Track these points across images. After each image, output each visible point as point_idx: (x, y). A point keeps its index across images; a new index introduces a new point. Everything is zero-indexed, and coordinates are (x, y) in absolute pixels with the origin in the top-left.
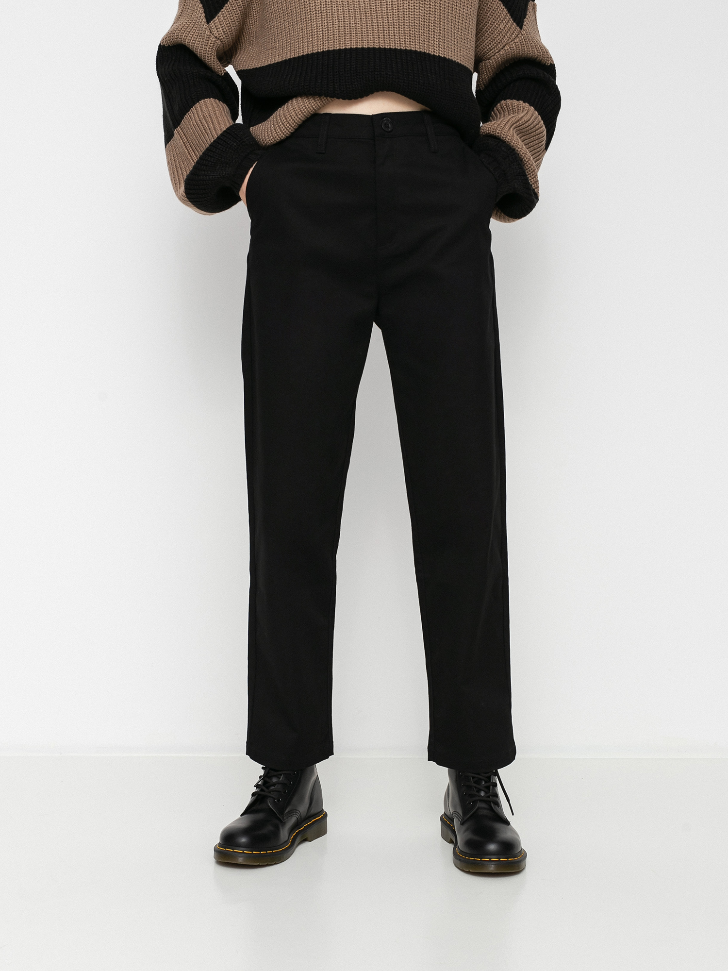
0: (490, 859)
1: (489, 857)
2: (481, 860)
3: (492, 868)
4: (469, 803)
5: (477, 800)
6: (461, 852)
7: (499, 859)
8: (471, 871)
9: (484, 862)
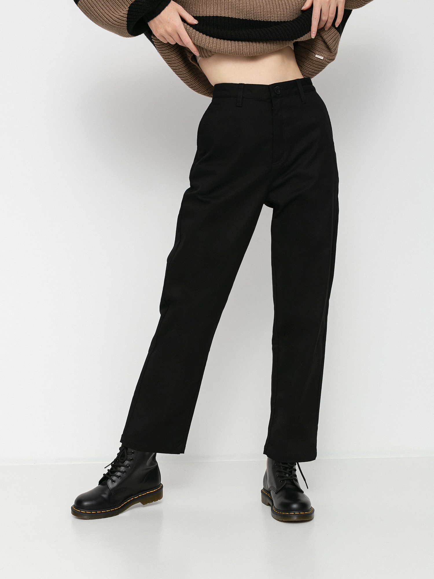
0: (294, 513)
1: (293, 512)
2: (289, 514)
3: (295, 518)
4: (280, 481)
5: (285, 480)
6: (277, 510)
7: (300, 513)
8: (283, 520)
9: (290, 515)
